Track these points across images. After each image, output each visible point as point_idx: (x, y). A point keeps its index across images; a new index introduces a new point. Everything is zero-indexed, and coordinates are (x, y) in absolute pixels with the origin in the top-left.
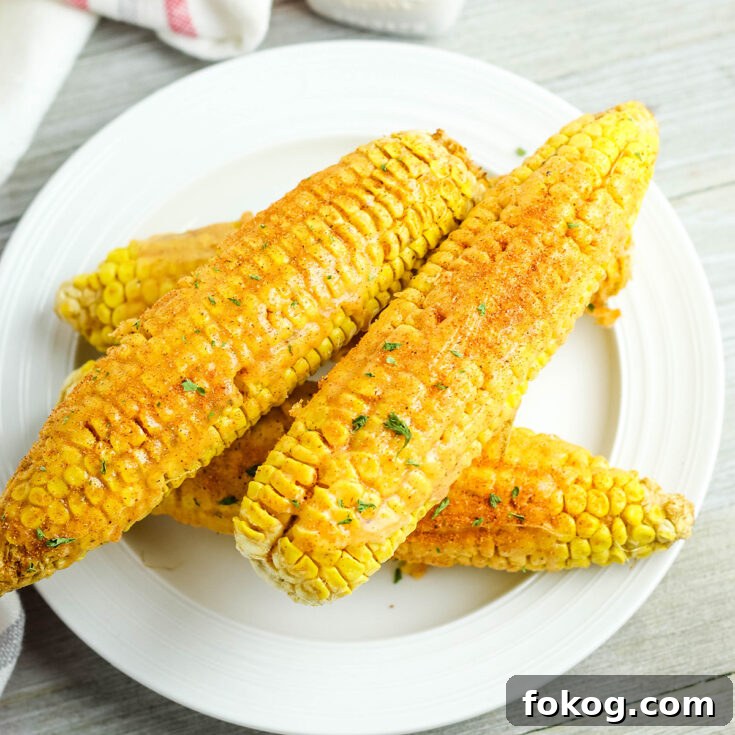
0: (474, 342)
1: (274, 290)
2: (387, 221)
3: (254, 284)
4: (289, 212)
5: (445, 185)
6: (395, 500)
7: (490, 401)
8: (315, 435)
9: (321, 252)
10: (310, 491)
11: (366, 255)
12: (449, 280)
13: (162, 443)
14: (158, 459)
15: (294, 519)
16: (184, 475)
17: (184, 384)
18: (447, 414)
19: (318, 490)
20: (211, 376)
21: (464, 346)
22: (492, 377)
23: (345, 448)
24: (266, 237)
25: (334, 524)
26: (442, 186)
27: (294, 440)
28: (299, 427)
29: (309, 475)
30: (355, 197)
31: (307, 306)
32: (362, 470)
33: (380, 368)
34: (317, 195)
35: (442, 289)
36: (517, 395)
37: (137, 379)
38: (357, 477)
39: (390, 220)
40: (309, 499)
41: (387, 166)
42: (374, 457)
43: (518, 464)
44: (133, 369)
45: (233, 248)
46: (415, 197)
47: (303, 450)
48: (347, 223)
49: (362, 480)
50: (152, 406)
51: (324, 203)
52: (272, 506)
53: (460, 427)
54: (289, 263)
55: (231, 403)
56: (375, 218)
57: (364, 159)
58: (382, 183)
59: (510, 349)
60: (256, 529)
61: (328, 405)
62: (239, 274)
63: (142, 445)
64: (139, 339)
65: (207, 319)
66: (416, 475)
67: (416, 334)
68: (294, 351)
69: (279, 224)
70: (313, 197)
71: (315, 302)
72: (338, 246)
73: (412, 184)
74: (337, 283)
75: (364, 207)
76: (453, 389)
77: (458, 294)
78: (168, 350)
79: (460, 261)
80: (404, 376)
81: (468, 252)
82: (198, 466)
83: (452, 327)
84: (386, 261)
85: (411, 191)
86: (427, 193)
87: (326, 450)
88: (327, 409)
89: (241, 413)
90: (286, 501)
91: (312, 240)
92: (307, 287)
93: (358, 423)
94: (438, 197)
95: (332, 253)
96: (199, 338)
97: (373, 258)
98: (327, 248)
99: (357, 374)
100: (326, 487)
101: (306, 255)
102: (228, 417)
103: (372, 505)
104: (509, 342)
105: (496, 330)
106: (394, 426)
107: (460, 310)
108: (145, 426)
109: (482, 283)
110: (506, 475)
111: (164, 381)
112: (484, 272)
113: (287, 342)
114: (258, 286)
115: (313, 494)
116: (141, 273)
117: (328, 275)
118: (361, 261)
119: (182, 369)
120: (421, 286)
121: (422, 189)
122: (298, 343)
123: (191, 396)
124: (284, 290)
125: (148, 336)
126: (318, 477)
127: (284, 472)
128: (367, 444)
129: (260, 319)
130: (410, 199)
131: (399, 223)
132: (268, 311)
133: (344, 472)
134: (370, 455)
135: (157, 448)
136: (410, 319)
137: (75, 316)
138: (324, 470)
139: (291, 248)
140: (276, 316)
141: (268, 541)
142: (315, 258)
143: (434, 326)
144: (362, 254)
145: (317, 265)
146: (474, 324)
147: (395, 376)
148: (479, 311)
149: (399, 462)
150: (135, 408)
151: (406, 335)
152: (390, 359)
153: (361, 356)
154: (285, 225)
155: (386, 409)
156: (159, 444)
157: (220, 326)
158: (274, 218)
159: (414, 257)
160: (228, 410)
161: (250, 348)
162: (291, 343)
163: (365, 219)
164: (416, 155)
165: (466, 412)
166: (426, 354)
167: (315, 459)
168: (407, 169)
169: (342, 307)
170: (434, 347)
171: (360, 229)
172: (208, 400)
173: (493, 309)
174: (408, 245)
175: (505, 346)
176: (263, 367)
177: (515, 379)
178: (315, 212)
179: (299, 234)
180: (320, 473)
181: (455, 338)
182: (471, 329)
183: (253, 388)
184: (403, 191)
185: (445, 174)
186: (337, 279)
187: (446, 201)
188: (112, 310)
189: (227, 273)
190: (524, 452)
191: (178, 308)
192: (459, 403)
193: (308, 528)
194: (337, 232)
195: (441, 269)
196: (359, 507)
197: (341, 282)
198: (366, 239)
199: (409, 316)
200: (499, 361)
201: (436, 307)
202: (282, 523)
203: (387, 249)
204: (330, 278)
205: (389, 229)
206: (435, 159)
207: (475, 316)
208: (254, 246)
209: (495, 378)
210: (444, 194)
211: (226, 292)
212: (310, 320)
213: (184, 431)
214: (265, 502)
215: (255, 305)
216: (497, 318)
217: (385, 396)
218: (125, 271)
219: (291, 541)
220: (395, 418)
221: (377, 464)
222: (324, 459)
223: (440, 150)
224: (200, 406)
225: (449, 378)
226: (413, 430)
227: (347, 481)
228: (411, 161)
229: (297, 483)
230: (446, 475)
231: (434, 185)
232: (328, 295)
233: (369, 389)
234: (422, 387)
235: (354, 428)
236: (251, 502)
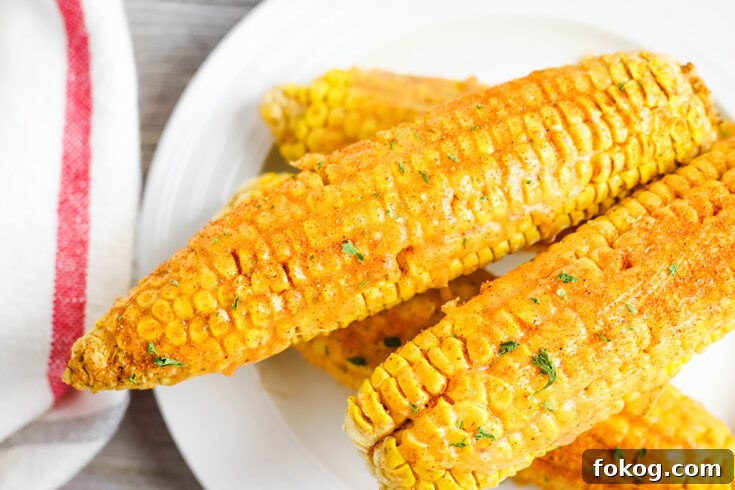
0: (653, 301)
1: (467, 178)
2: (606, 141)
3: (449, 166)
4: (510, 101)
5: (677, 124)
6: (517, 437)
7: (648, 366)
8: (458, 343)
9: (529, 154)
10: (434, 399)
11: (574, 170)
12: (649, 227)
13: (303, 296)
14: (294, 311)
15: (408, 422)
16: (317, 331)
17: (345, 245)
18: (600, 367)
19: (442, 402)
20: (374, 245)
21: (640, 303)
22: (659, 342)
23: (484, 369)
24: (478, 119)
25: (446, 443)
26: (674, 124)
27: (436, 339)
28: (445, 327)
29: (438, 383)
30: (582, 108)
31: (496, 204)
32: (493, 396)
33: (547, 297)
34: (544, 92)
35: (639, 235)
36: (677, 365)
37: (299, 223)
38: (486, 403)
39: (610, 143)
40: (430, 408)
41: (626, 86)
42: (511, 388)
43: (655, 425)
44: (298, 211)
45: (441, 118)
46: (643, 127)
47: (441, 356)
48: (565, 133)
49: (490, 407)
50: (304, 257)
51: (549, 102)
52: (390, 403)
53: (609, 383)
54: (493, 155)
55: (386, 278)
56: (596, 136)
57: (603, 69)
58: (614, 102)
59: (686, 320)
60: (368, 419)
61: (483, 316)
62: (438, 149)
63: (282, 293)
64: (316, 181)
65: (391, 185)
66: (548, 419)
67: (597, 273)
68: (468, 245)
69: (495, 110)
70: (539, 92)
71: (505, 203)
72: (548, 153)
73: (645, 113)
74: (535, 190)
75: (587, 121)
76: (616, 344)
77: (653, 246)
78: (340, 203)
79: (667, 210)
80: (570, 314)
81: (678, 203)
82: (334, 327)
83: (635, 279)
84: (592, 182)
85: (641, 120)
86: (657, 127)
87: (464, 364)
88: (480, 320)
89: (394, 290)
90: (405, 402)
91: (524, 138)
92: (503, 184)
93: (505, 347)
94: (666, 134)
95: (539, 158)
96: (374, 202)
97: (579, 175)
98: (536, 151)
99: (522, 294)
100: (451, 402)
101: (512, 151)
102: (380, 290)
103: (492, 437)
104: (689, 312)
105: (679, 296)
106: (541, 362)
107: (651, 263)
108: (291, 274)
109: (682, 242)
110: (639, 432)
111: (325, 235)
112: (689, 231)
113: (463, 234)
114: (453, 169)
115: (436, 404)
116: (350, 103)
117: (528, 179)
118: (566, 174)
119: (347, 230)
120: (619, 223)
121: (653, 121)
122: (475, 238)
123: (348, 258)
124: (478, 180)
125: (326, 182)
126: (446, 388)
127: (414, 371)
128: (507, 372)
129: (444, 203)
130: (637, 128)
131: (618, 148)
132: (455, 197)
133: (475, 393)
134: (506, 385)
135: (295, 299)
136: (595, 255)
137: (274, 122)
138: (456, 384)
139: (499, 140)
140: (461, 205)
141: (375, 436)
142: (520, 158)
143: (618, 271)
144: (570, 168)
145: (520, 165)
146: (659, 283)
147: (561, 310)
148: (669, 272)
149: (535, 401)
150: (287, 252)
151: (586, 271)
152: (561, 291)
153: (533, 276)
154: (502, 112)
155: (539, 342)
156: (300, 297)
157: (400, 197)
158: (493, 102)
159: (621, 187)
160: (382, 283)
161: (423, 229)
162: (467, 236)
163: (585, 133)
164: (659, 85)
165: (620, 370)
166: (600, 298)
167: (450, 370)
168: (644, 95)
169: (532, 216)
170: (610, 294)
171: (576, 142)
172: (364, 269)
173: (684, 274)
174: (619, 173)
175: (683, 315)
176: (430, 253)
177: (681, 350)
178: (536, 110)
179: (513, 128)
180: (451, 386)
181: (635, 292)
182: (655, 287)
183: (413, 269)
184: (633, 117)
185: (681, 113)
186: (534, 187)
187: (673, 141)
188: (310, 129)
189: (428, 143)
190: (664, 414)
191: (365, 163)
192: (617, 360)
193: (419, 439)
194: (552, 138)
195: (645, 211)
196: (477, 433)
197: (538, 190)
198: (579, 155)
199: (596, 251)
200: (672, 328)
201: (626, 251)
202: (395, 422)
203: (597, 170)
204: (529, 183)
205: (605, 151)
206: (676, 94)
207: (663, 274)
208: (464, 124)
209: (662, 343)
210: (673, 133)
211: (419, 163)
212: (495, 220)
213: (329, 293)
214: (385, 396)
215: (444, 187)
216: (685, 284)
217: (543, 328)
218: (335, 95)
219: (397, 445)
220: (545, 356)
221: (511, 396)
222: (460, 372)
223: (685, 87)
224: (354, 272)
225: (615, 331)
226: (560, 373)
227: (475, 403)
228: (651, 88)
229: (424, 388)
230: (578, 425)
231: (667, 121)
232: (520, 199)
233: (529, 315)
234: (583, 331)
235: (500, 351)
236: (371, 389)
